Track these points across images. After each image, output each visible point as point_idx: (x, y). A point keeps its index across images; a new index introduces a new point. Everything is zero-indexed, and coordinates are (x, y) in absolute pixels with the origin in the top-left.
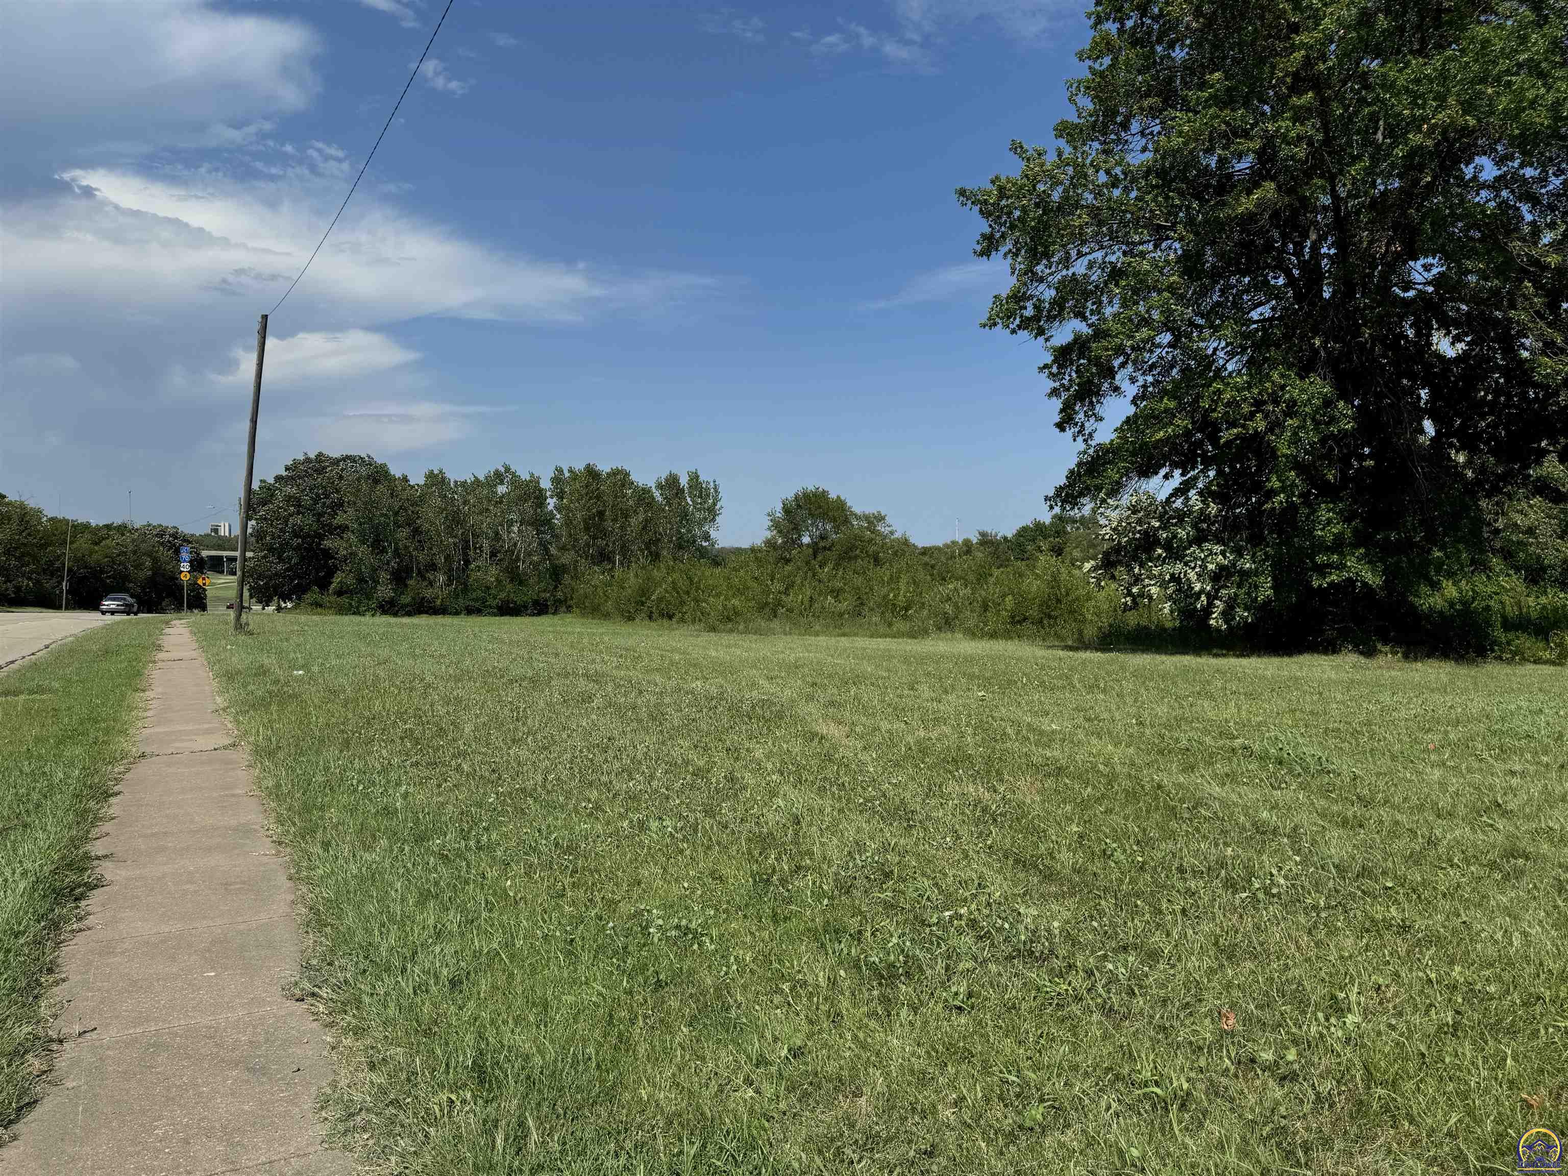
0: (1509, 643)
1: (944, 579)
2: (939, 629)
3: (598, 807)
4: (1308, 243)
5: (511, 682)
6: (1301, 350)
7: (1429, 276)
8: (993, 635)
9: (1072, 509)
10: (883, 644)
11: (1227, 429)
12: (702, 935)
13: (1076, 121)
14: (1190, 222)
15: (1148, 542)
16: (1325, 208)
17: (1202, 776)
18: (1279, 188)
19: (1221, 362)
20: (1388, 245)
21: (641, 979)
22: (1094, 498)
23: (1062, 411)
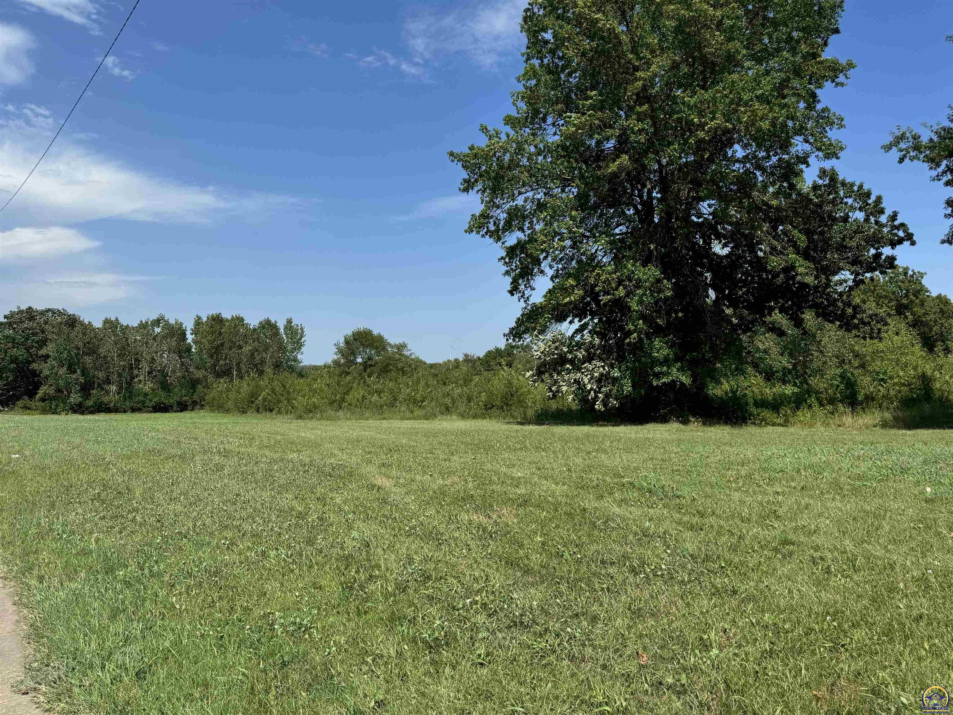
0: (758, 415)
1: (445, 384)
2: (442, 414)
3: (233, 544)
4: (646, 190)
5: (167, 458)
6: (643, 251)
7: (711, 210)
8: (475, 417)
9: (519, 341)
10: (407, 424)
11: (603, 295)
12: (310, 628)
13: (517, 115)
14: (582, 177)
15: (562, 360)
16: (655, 171)
17: (608, 501)
18: (630, 159)
19: (600, 258)
20: (689, 192)
21: (271, 661)
22: (531, 335)
23: (512, 283)
